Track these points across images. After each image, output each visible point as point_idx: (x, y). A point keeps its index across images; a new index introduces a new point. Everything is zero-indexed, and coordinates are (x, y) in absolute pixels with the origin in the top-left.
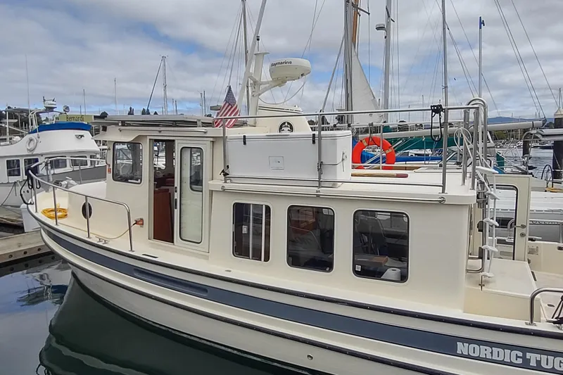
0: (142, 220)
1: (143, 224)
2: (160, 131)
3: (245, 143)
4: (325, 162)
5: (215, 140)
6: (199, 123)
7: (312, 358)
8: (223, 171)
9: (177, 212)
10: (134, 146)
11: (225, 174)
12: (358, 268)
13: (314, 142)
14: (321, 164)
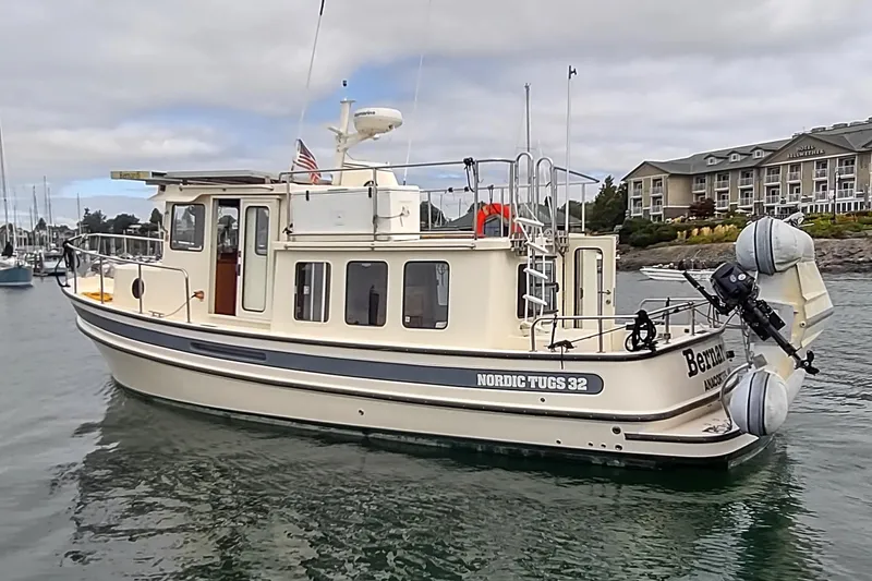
0: (202, 292)
1: (202, 298)
2: (224, 190)
3: (308, 199)
4: (379, 215)
5: (282, 198)
6: (267, 180)
7: (362, 413)
8: (286, 229)
9: (240, 278)
10: (197, 208)
11: (289, 232)
12: (408, 319)
13: (370, 196)
14: (375, 218)
